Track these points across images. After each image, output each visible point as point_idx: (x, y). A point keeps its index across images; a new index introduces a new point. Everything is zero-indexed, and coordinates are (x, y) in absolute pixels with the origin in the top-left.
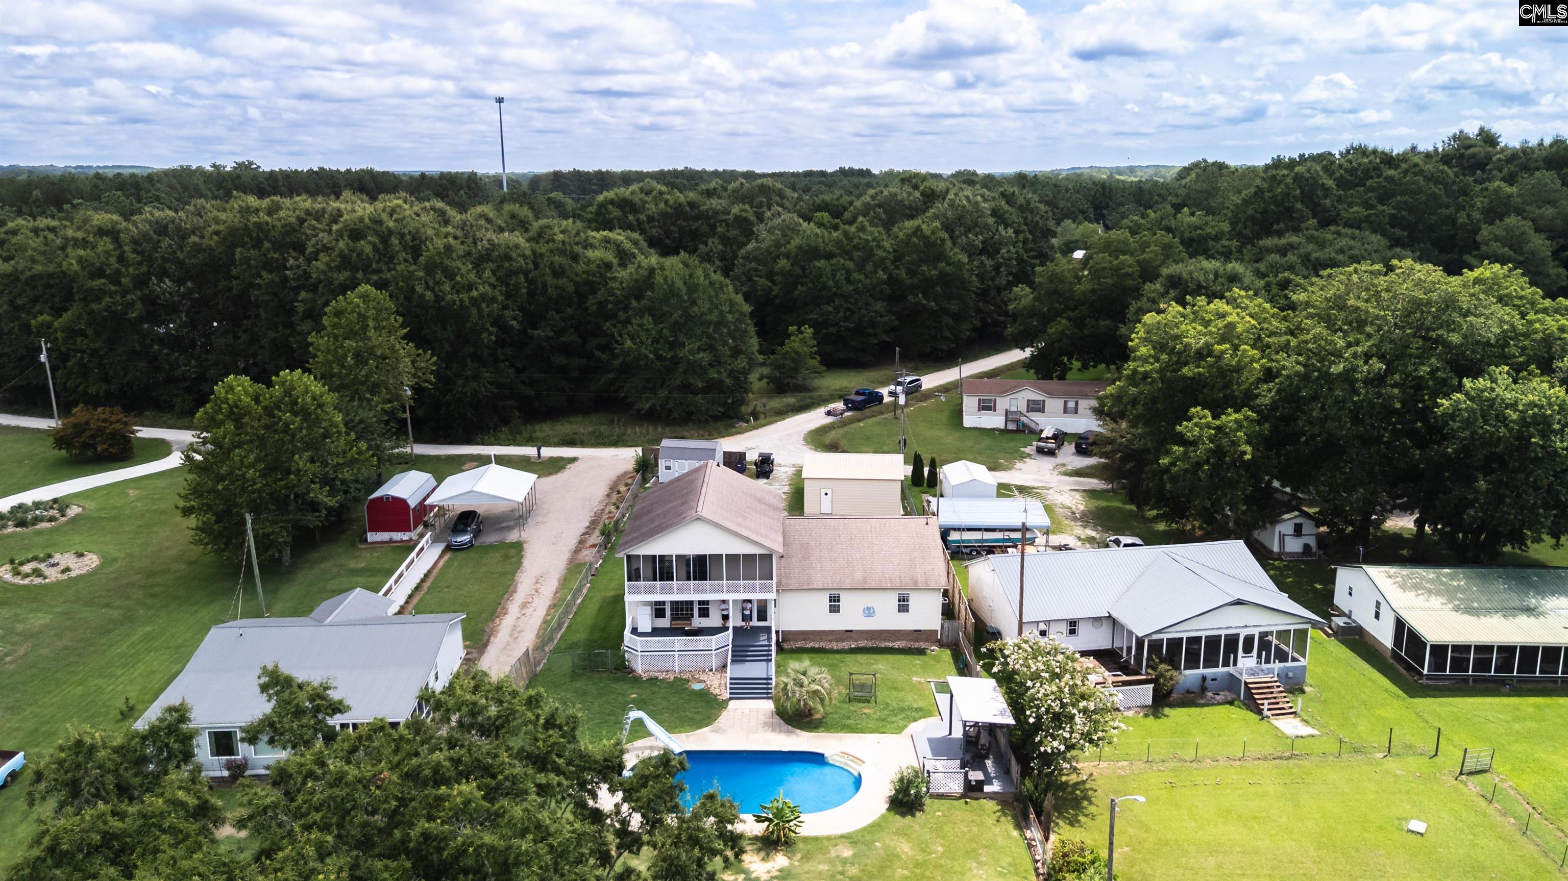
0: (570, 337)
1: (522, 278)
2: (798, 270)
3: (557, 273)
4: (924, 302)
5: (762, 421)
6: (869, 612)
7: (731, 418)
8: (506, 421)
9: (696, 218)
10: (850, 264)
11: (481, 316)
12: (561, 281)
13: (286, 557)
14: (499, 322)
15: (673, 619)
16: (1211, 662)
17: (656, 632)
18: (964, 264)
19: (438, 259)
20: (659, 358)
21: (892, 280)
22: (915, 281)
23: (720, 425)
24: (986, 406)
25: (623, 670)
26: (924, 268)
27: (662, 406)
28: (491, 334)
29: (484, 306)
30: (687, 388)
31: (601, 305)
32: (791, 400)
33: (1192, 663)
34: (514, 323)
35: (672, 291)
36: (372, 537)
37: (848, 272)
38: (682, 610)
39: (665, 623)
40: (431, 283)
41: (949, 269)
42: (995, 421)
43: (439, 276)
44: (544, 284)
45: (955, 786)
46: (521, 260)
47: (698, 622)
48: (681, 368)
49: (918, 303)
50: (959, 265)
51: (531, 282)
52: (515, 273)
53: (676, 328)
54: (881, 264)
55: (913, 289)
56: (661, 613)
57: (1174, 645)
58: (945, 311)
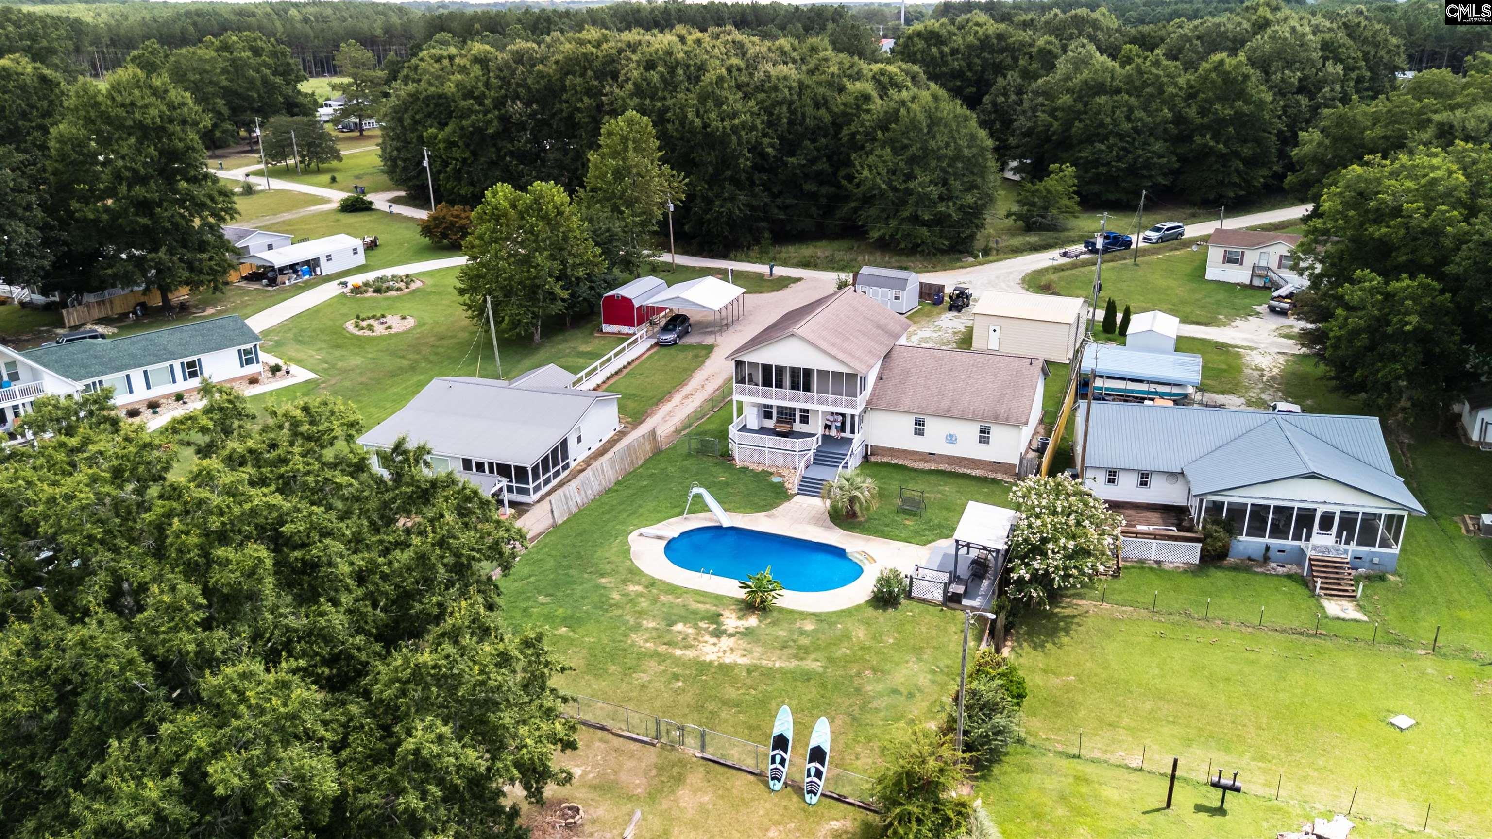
0: (822, 165)
1: (785, 108)
2: (1080, 106)
3: (820, 103)
4: (1212, 143)
5: (991, 258)
6: (952, 438)
7: (961, 252)
10: (1133, 101)
11: (740, 144)
12: (822, 112)
13: (537, 337)
14: (756, 149)
15: (778, 421)
16: (1279, 531)
17: (763, 430)
18: (1265, 102)
19: (710, 89)
20: (895, 189)
21: (1179, 119)
22: (1206, 120)
23: (946, 259)
24: (1232, 260)
26: (1218, 106)
27: (892, 236)
28: (747, 159)
29: (743, 133)
30: (915, 219)
31: (853, 135)
32: (1033, 239)
33: (1257, 530)
34: (770, 150)
35: (914, 125)
36: (607, 328)
37: (1131, 110)
38: (786, 415)
39: (770, 424)
40: (702, 111)
41: (1246, 109)
42: (1240, 275)
43: (710, 104)
44: (804, 115)
45: (937, 595)
46: (786, 91)
47: (798, 427)
48: (912, 200)
49: (1206, 145)
50: (1260, 105)
51: (792, 112)
52: (780, 104)
53: (912, 160)
54: (1169, 102)
55: (1202, 129)
56: (768, 415)
57: (1237, 511)
58: (1236, 154)
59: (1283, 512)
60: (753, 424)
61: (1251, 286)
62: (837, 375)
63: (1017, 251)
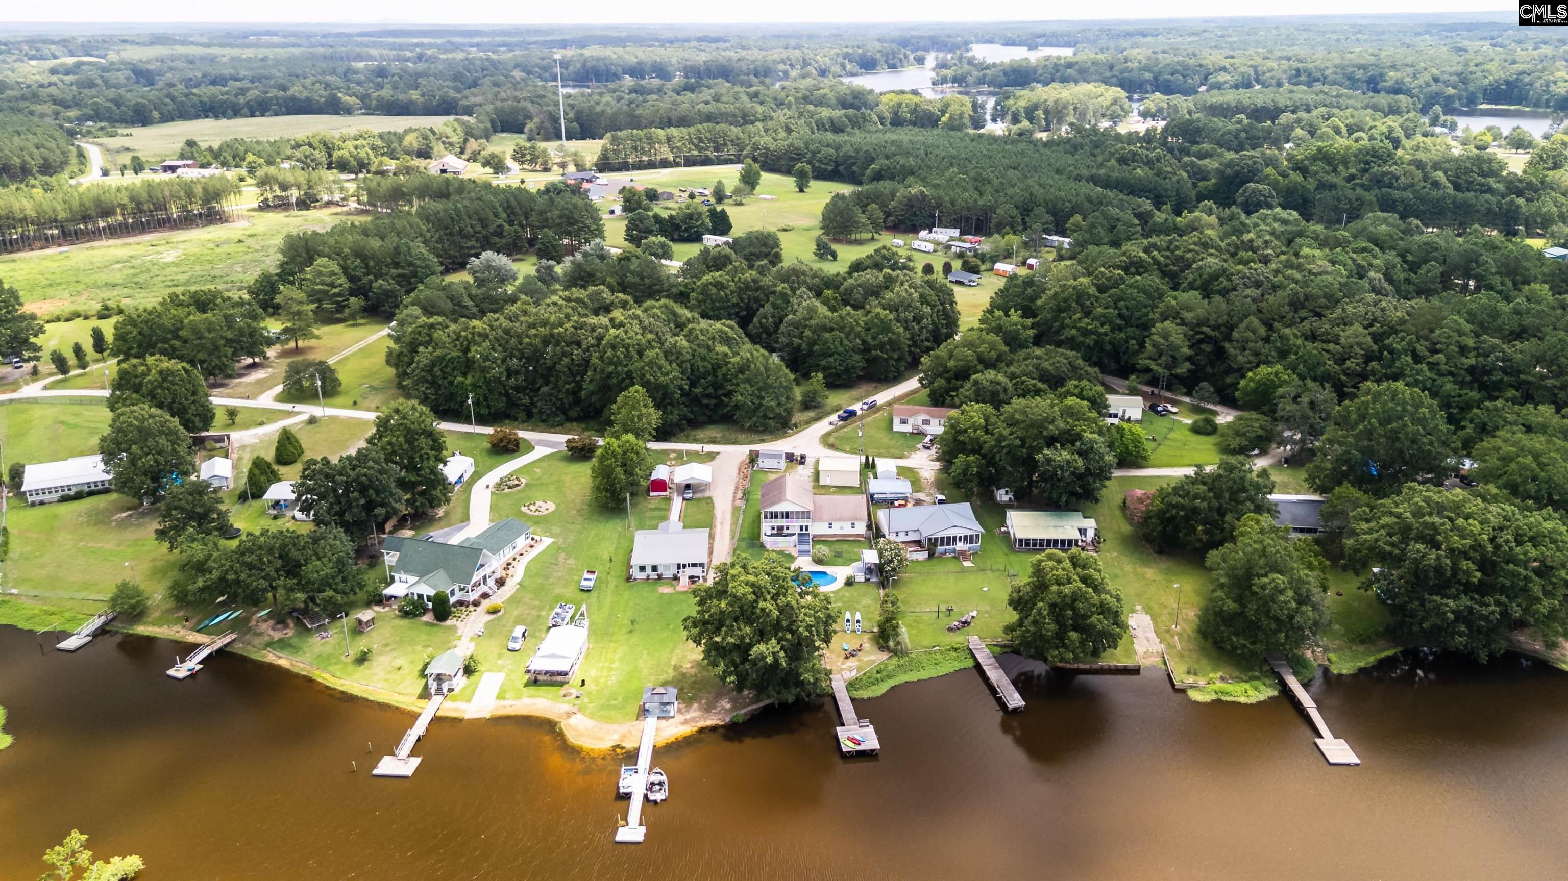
0: (711, 390)
1: (688, 363)
2: (815, 338)
3: (703, 359)
4: (881, 354)
5: (799, 430)
6: (842, 528)
7: (787, 429)
8: (682, 430)
9: (757, 289)
10: (842, 335)
11: (673, 387)
12: (707, 364)
14: (681, 388)
15: (778, 531)
16: (948, 544)
17: (772, 535)
18: (900, 332)
20: (753, 403)
21: (864, 343)
22: (876, 342)
23: (780, 432)
24: (904, 422)
25: (762, 546)
26: (881, 336)
28: (677, 393)
29: (674, 382)
30: (765, 417)
31: (724, 375)
32: (812, 414)
33: (942, 544)
34: (687, 387)
35: (758, 373)
36: (652, 494)
37: (841, 340)
38: (780, 528)
39: (775, 532)
40: (653, 374)
41: (894, 337)
42: (907, 428)
43: (655, 369)
44: (698, 366)
45: (863, 580)
46: (687, 354)
47: (785, 531)
48: (762, 409)
49: (877, 355)
50: (899, 334)
51: (692, 365)
52: (685, 361)
53: (760, 389)
54: (858, 335)
55: (875, 347)
56: (773, 528)
57: (936, 539)
58: (892, 358)
59: (949, 538)
60: (769, 533)
61: (912, 433)
62: (803, 512)
63: (808, 423)
